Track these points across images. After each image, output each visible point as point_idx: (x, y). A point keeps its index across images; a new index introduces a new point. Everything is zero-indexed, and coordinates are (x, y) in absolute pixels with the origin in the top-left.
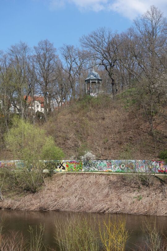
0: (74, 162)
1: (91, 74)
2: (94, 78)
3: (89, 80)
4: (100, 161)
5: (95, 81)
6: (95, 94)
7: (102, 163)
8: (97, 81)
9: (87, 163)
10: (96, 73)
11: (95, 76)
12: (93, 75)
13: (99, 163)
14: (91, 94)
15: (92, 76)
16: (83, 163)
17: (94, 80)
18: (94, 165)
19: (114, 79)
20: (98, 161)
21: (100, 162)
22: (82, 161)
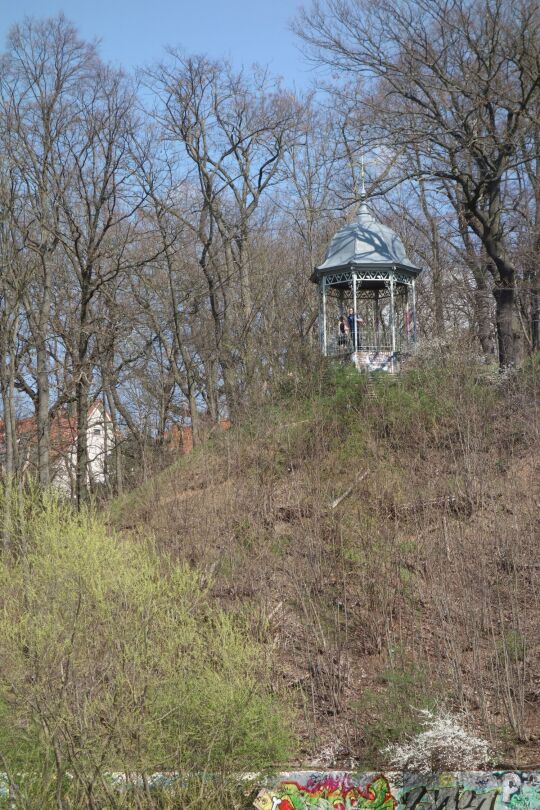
0: (330, 783)
1: (355, 235)
2: (377, 258)
3: (345, 270)
4: (517, 779)
5: (380, 278)
6: (383, 357)
7: (526, 788)
8: (392, 279)
9: (424, 791)
10: (386, 233)
11: (382, 249)
12: (370, 242)
13: (507, 790)
14: (355, 358)
15: (362, 247)
16: (396, 793)
17: (375, 273)
18: (475, 803)
19: (512, 265)
20: (499, 777)
21: (511, 784)
22: (389, 775)
